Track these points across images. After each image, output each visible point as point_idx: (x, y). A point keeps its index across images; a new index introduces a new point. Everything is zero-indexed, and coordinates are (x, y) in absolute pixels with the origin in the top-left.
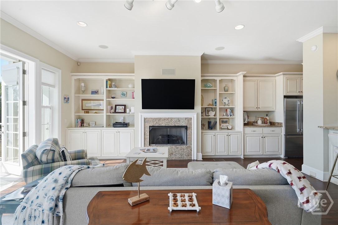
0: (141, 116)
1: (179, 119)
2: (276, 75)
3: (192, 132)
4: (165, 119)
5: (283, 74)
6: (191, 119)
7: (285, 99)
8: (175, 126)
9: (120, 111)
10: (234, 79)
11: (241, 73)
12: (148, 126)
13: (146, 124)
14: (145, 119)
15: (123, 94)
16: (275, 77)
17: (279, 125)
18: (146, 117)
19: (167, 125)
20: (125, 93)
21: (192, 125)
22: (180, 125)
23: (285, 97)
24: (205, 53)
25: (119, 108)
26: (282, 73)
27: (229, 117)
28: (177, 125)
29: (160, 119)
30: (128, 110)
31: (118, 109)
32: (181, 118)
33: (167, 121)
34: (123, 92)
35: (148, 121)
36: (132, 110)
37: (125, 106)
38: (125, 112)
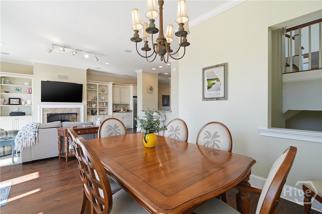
0: (40, 107)
1: (71, 109)
4: (60, 109)
5: (133, 85)
6: (80, 108)
7: (134, 98)
8: (68, 114)
9: (15, 103)
10: (107, 85)
11: (111, 83)
12: (46, 114)
13: (44, 112)
14: (43, 109)
15: (17, 89)
16: (130, 86)
17: (131, 111)
19: (62, 113)
21: (80, 112)
22: (72, 113)
24: (90, 68)
25: (13, 100)
27: (105, 107)
28: (69, 112)
29: (56, 109)
30: (23, 103)
31: (12, 102)
32: (73, 108)
33: (62, 110)
35: (46, 111)
36: (29, 102)
37: (20, 99)
38: (20, 104)
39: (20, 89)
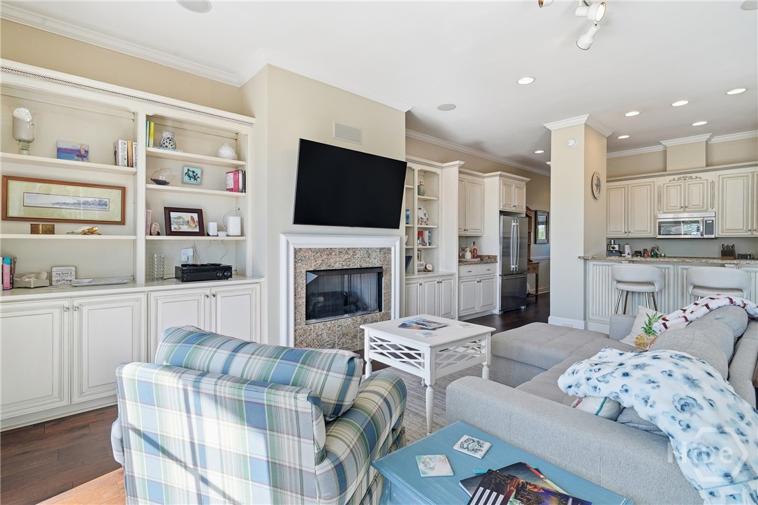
0: (288, 243)
1: (368, 251)
2: (486, 175)
3: (390, 281)
4: (341, 251)
5: (500, 176)
6: (389, 249)
7: (502, 217)
8: (361, 269)
9: (185, 228)
10: (438, 173)
11: (457, 162)
12: (304, 271)
13: (299, 264)
14: (296, 251)
15: (191, 174)
16: (484, 177)
17: (491, 259)
18: (298, 247)
19: (345, 267)
20: (198, 171)
21: (390, 265)
22: (370, 266)
23: (502, 213)
24: (413, 111)
25: (179, 218)
26: (499, 173)
27: (428, 246)
28: (364, 265)
29: (330, 251)
30: (212, 227)
31: (177, 223)
32: (373, 250)
33: (346, 257)
34: (191, 169)
35: (303, 259)
36: (234, 227)
37: (199, 212)
38: (202, 232)
39: (199, 175)
